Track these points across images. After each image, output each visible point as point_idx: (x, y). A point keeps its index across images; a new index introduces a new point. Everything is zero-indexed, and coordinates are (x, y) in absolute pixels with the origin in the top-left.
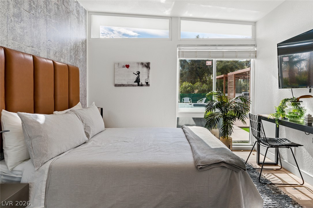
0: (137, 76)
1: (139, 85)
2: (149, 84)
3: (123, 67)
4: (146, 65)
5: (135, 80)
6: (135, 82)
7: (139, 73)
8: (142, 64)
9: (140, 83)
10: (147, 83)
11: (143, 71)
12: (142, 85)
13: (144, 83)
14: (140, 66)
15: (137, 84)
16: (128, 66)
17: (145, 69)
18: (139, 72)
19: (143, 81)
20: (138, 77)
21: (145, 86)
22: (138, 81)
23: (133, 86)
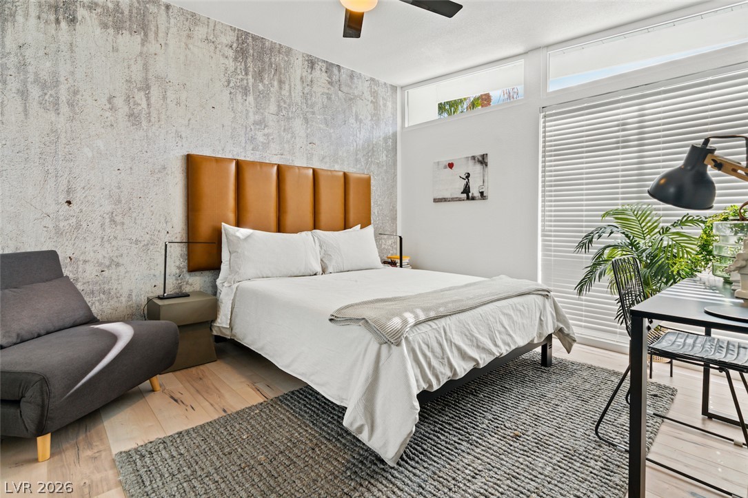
0: (465, 182)
1: (468, 198)
2: (485, 195)
3: (445, 167)
4: (481, 159)
5: (462, 190)
6: (462, 193)
7: (468, 176)
8: (474, 158)
9: (470, 195)
10: (482, 193)
11: (476, 170)
12: (473, 199)
13: (477, 194)
14: (471, 162)
15: (465, 195)
16: (451, 166)
17: (479, 167)
18: (468, 174)
19: (474, 191)
20: (467, 184)
21: (479, 199)
22: (466, 190)
23: (460, 200)
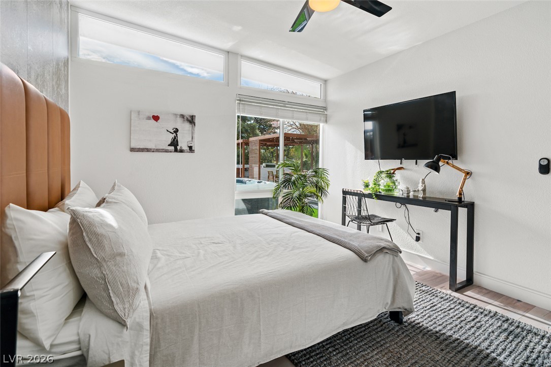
0: (173, 136)
1: (176, 150)
2: (193, 149)
3: (148, 118)
4: (190, 119)
5: (169, 143)
6: (169, 145)
7: (176, 131)
8: (182, 116)
9: (178, 148)
10: (190, 148)
11: (184, 127)
12: (182, 151)
13: (185, 148)
14: (179, 120)
15: (172, 148)
16: (156, 118)
17: (187, 126)
18: (176, 129)
19: (183, 144)
20: (175, 138)
21: (187, 152)
22: (174, 143)
23: (166, 151)
